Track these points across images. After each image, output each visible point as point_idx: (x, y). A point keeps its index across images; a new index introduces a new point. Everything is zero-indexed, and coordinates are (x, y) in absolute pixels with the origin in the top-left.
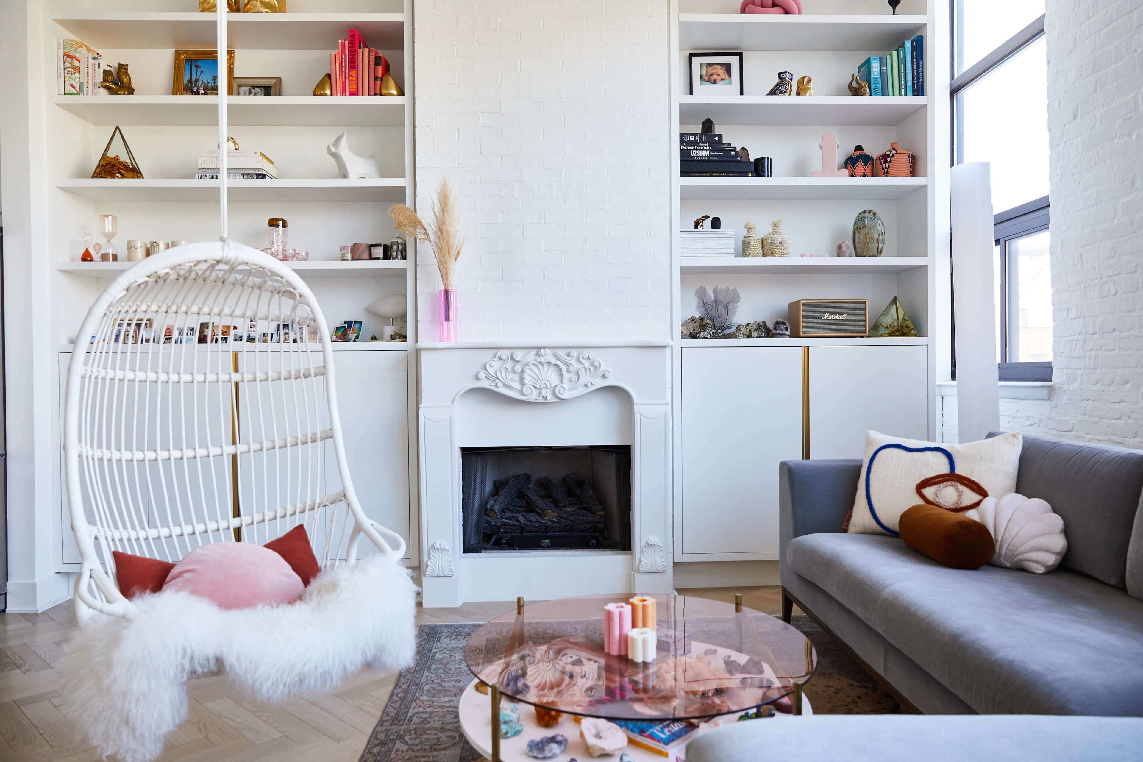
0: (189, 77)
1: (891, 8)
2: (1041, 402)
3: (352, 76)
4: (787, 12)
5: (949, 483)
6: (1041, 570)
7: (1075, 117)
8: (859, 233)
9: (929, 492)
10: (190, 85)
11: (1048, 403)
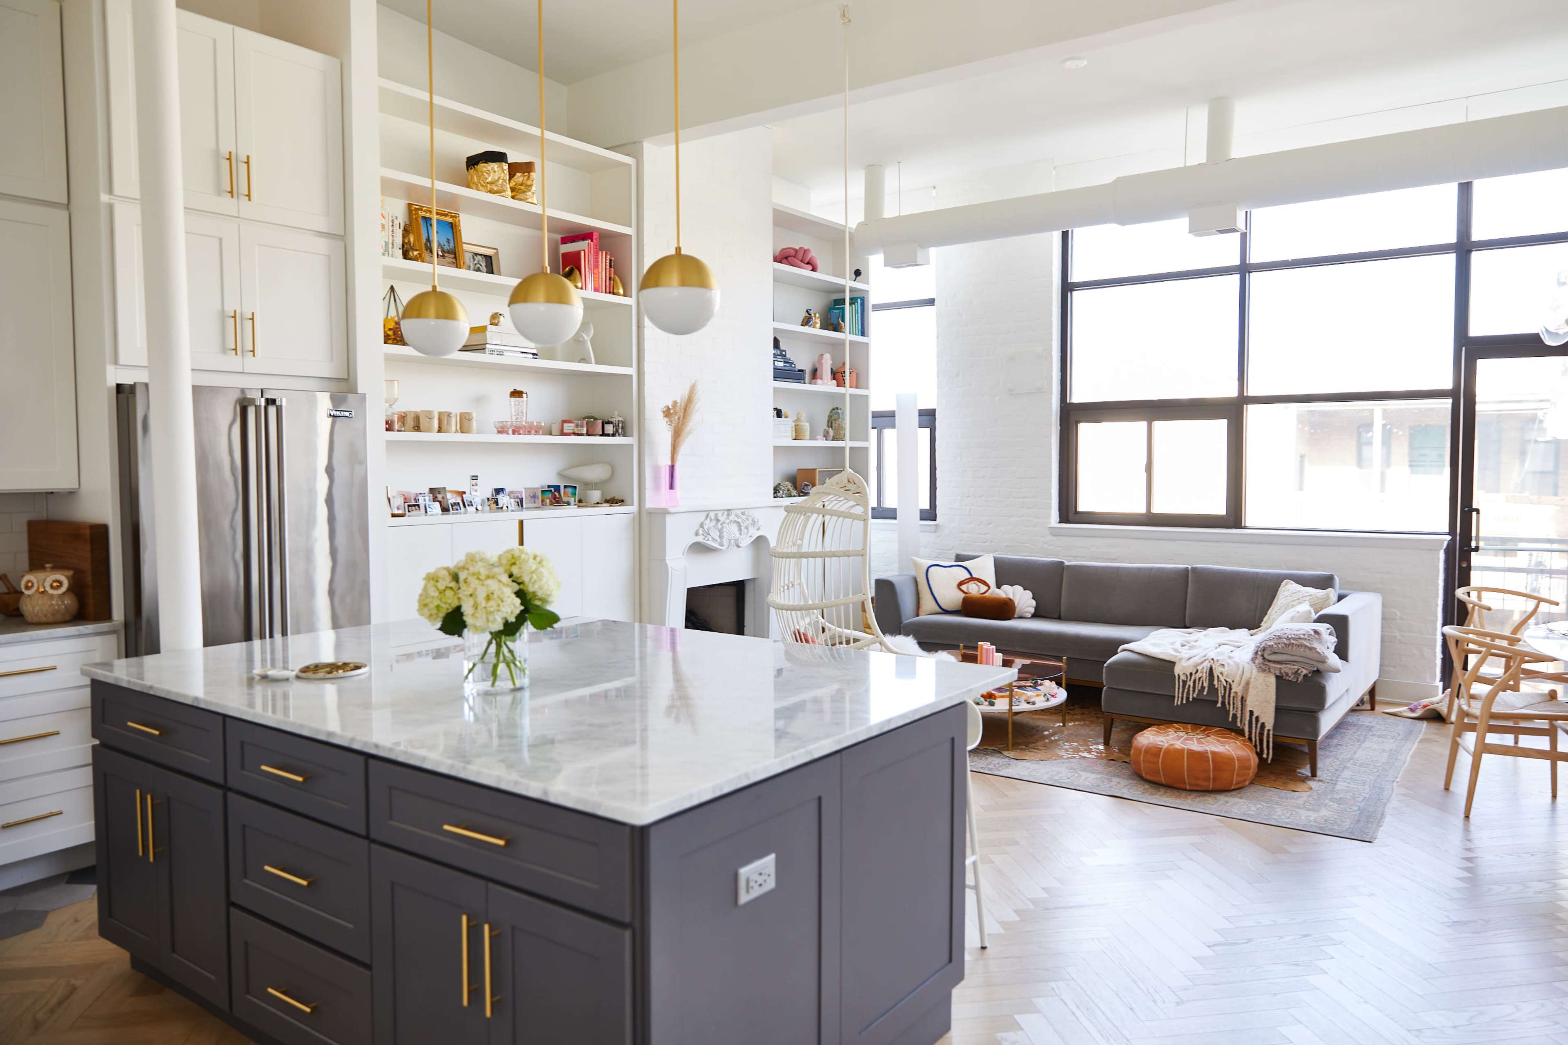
0: (427, 235)
1: (854, 277)
2: (932, 534)
3: (596, 274)
4: (814, 270)
5: (972, 582)
6: (1030, 616)
7: (957, 375)
8: (835, 423)
9: (964, 587)
10: (429, 245)
11: (934, 534)
